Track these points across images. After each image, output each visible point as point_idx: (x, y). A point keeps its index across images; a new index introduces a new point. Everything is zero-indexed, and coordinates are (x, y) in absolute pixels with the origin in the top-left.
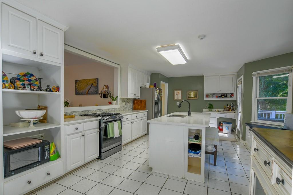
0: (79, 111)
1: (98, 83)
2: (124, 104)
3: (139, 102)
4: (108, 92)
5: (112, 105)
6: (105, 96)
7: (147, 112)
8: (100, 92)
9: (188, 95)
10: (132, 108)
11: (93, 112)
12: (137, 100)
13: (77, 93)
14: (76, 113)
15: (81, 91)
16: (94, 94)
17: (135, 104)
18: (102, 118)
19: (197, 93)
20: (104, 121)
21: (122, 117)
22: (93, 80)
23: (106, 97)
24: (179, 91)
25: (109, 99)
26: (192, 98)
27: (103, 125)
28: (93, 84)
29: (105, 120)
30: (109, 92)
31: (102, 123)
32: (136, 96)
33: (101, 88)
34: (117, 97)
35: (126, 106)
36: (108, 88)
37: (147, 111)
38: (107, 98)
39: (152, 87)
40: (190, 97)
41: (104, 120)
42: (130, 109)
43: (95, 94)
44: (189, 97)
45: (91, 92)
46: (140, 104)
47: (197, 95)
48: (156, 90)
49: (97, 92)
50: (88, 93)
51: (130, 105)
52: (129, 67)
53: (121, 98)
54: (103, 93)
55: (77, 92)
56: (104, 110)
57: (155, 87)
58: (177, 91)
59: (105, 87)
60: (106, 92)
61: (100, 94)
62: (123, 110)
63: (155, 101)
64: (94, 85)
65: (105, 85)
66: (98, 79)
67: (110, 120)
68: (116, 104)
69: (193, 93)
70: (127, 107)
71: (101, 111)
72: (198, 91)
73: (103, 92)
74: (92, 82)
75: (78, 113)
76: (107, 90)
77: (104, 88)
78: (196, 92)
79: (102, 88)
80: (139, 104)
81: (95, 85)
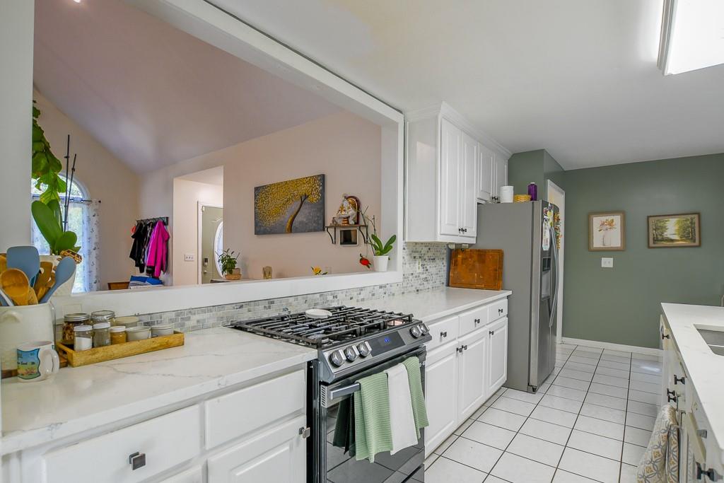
0: (221, 306)
1: (323, 192)
2: (417, 268)
3: (471, 257)
4: (357, 223)
5: (374, 271)
6: (347, 239)
7: (508, 297)
8: (329, 222)
9: (652, 232)
10: (444, 280)
11: (295, 303)
12: (463, 251)
13: (261, 230)
14: (206, 315)
15: (271, 222)
16: (310, 231)
17: (456, 264)
18: (326, 355)
19: (696, 220)
20: (334, 370)
21: (426, 336)
22: (308, 182)
23: (353, 240)
24: (610, 218)
25: (362, 249)
26: (672, 240)
27: (329, 398)
28: (306, 197)
29: (345, 366)
30: (362, 223)
31: (326, 384)
32: (465, 234)
33: (334, 208)
34: (393, 239)
35: (424, 276)
36: (357, 204)
37: (510, 293)
38: (356, 243)
39: (524, 198)
40: (660, 238)
41: (336, 366)
42: (438, 283)
43: (315, 230)
44: (655, 240)
45: (301, 223)
46: (477, 264)
47: (693, 232)
48: (546, 212)
49: (321, 222)
50: (291, 230)
51: (439, 269)
52: (440, 117)
53: (407, 244)
54: (340, 226)
55: (260, 226)
56: (340, 296)
57: (534, 198)
58: (604, 218)
59: (346, 204)
60: (352, 222)
61: (331, 231)
62: (414, 289)
63: (543, 252)
64: (310, 197)
65: (347, 198)
66: (323, 177)
67: (370, 359)
68: (391, 265)
69: (679, 222)
70: (429, 278)
71: (330, 298)
72: (699, 214)
73: (340, 222)
74: (304, 189)
75: (221, 313)
76: (355, 215)
77: (342, 209)
78: (689, 217)
79: (338, 208)
80: (473, 265)
81: (314, 198)
